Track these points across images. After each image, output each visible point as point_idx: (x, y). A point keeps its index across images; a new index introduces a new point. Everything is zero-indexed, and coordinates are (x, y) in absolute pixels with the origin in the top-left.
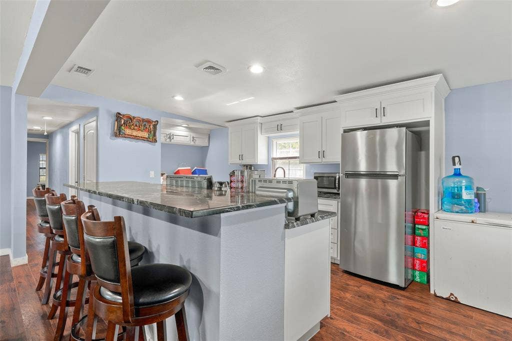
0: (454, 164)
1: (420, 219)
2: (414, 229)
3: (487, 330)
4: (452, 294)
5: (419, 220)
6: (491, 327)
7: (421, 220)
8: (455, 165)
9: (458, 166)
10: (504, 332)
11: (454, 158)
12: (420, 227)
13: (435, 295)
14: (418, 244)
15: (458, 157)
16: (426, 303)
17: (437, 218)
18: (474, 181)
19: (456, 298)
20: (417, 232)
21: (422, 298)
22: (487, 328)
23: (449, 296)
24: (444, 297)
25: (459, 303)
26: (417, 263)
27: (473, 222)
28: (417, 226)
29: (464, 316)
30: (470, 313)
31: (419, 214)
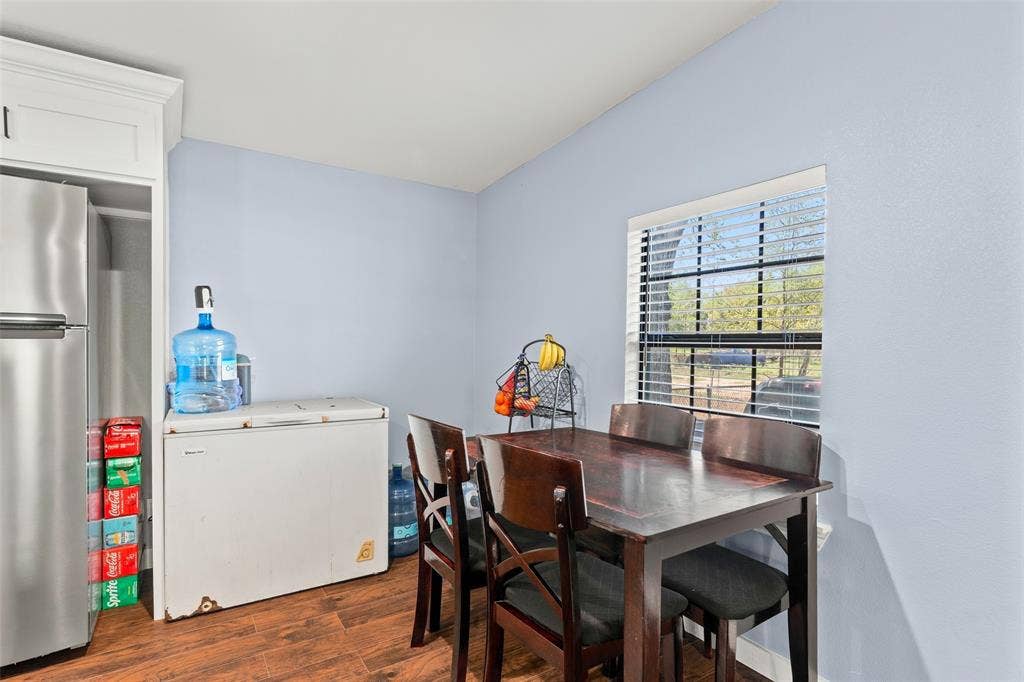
0: (200, 304)
1: (120, 442)
2: (103, 473)
3: (285, 638)
4: (206, 599)
5: (116, 446)
6: (288, 628)
7: (123, 446)
8: (202, 306)
9: (207, 309)
10: (308, 624)
11: (199, 290)
12: (119, 462)
13: (168, 621)
14: (114, 509)
15: (208, 287)
16: (154, 656)
17: (173, 432)
18: (237, 341)
19: (214, 603)
20: (111, 478)
21: (140, 646)
22: (283, 634)
23: (200, 607)
24: (189, 614)
25: (221, 610)
26: (113, 559)
27: (245, 426)
28: (110, 463)
29: (241, 635)
30: (245, 621)
31: (116, 431)
